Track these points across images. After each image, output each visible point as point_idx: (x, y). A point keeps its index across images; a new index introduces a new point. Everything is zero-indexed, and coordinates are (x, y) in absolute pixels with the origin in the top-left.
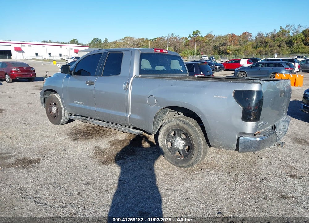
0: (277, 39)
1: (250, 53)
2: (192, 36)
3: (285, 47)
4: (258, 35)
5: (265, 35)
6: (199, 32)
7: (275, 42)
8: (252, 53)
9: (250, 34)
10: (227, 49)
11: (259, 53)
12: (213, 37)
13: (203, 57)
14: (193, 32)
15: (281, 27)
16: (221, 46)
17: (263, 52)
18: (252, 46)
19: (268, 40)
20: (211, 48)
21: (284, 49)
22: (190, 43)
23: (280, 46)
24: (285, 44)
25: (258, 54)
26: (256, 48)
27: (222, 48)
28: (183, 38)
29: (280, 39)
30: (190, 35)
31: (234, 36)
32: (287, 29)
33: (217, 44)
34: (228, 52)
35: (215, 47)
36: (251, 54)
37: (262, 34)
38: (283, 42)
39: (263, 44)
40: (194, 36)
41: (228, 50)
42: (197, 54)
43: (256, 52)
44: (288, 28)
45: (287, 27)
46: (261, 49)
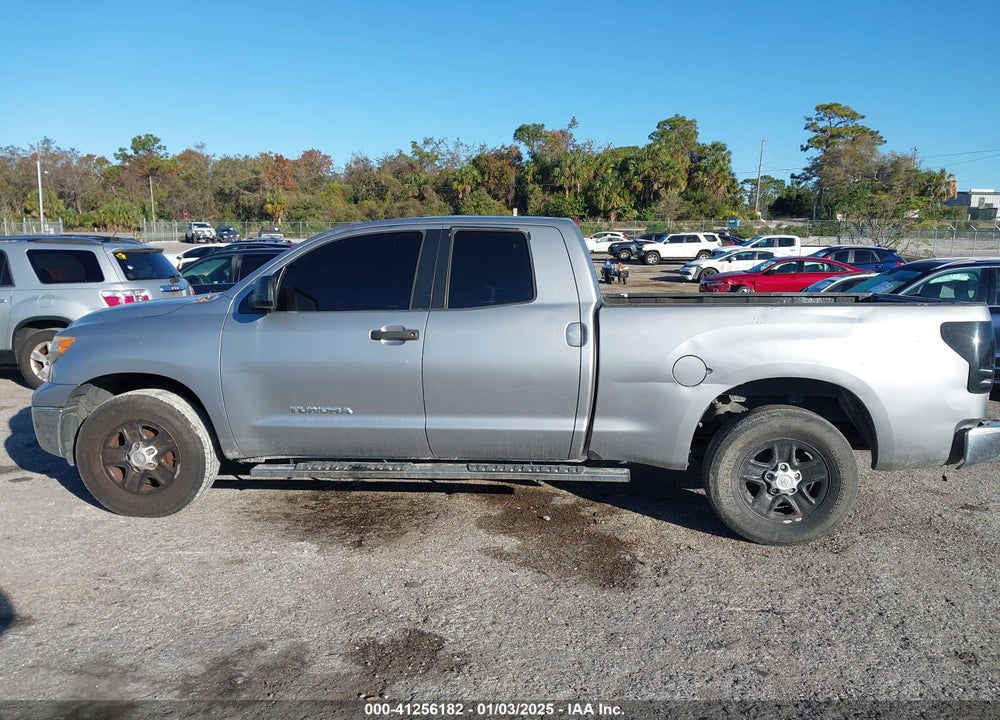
0: (409, 176)
1: (343, 217)
2: (130, 152)
3: (437, 201)
4: (355, 163)
5: (375, 164)
6: (157, 140)
7: (406, 186)
8: (349, 217)
9: (326, 157)
10: (265, 202)
11: (367, 216)
12: (206, 160)
13: (195, 229)
14: (134, 141)
15: (414, 144)
16: (242, 191)
17: (379, 214)
18: (344, 195)
19: (386, 180)
20: (208, 196)
21: (433, 206)
22: (124, 175)
23: (421, 197)
24: (435, 194)
25: (366, 218)
26: (356, 201)
27: (249, 199)
28: (90, 157)
29: (418, 178)
30: (121, 150)
31: (279, 159)
32: (427, 150)
33: (230, 184)
34: (269, 211)
35: (222, 196)
36: (346, 220)
37: (366, 159)
38: (428, 186)
39: (373, 190)
40: (136, 152)
41: (270, 206)
42: (161, 217)
43: (359, 213)
44: (431, 146)
45: (426, 143)
46: (371, 203)
